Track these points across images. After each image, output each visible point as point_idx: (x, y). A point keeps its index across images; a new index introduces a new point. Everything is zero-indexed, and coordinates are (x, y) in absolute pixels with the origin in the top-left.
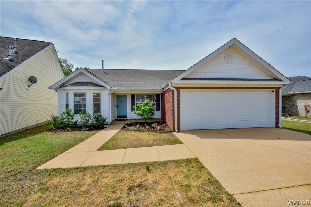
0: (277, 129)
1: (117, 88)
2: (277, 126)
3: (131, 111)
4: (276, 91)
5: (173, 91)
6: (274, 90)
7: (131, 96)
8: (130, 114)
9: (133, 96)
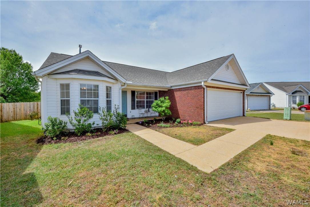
0: (244, 117)
1: (131, 83)
2: (244, 115)
3: (132, 109)
4: (243, 92)
5: (204, 89)
6: (242, 92)
7: (131, 92)
8: (131, 112)
9: (133, 93)
